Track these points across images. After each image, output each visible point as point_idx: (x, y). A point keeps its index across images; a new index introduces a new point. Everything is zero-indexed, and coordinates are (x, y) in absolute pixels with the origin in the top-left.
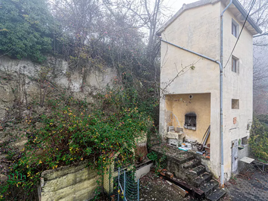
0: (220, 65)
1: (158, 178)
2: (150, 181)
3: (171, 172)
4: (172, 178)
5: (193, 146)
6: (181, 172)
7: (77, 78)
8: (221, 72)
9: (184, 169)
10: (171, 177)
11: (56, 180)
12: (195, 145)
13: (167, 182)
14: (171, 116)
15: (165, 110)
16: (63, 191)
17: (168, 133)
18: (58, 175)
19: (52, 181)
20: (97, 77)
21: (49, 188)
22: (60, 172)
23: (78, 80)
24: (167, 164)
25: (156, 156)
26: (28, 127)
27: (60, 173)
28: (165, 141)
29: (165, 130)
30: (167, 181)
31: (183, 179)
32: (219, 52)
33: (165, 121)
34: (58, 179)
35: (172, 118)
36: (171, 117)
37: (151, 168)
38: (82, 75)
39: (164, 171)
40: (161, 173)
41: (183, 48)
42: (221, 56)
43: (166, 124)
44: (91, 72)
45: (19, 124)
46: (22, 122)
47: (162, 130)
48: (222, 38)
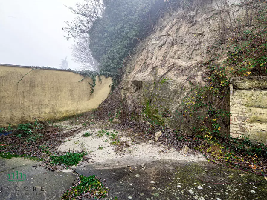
11: (249, 92)
16: (263, 112)
18: (252, 85)
19: (244, 91)
21: (240, 100)
22: (257, 82)
26: (231, 47)
27: (255, 83)
34: (252, 91)
45: (222, 45)
46: (226, 43)
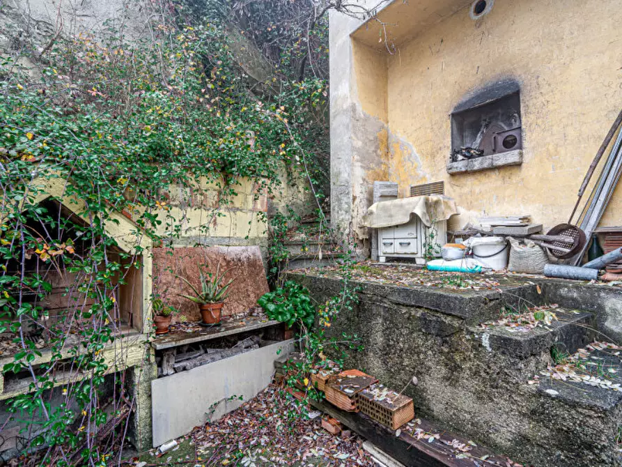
1: (312, 422)
2: (257, 445)
3: (396, 389)
4: (403, 427)
5: (515, 245)
6: (474, 384)
9: (503, 360)
10: (398, 419)
12: (528, 236)
13: (367, 457)
14: (383, 145)
15: (353, 109)
17: (373, 208)
24: (365, 340)
25: (303, 301)
28: (358, 251)
29: (354, 198)
30: (367, 446)
31: (503, 438)
33: (356, 157)
35: (387, 154)
36: (382, 147)
37: (277, 366)
39: (346, 379)
40: (330, 395)
43: (359, 172)
47: (345, 199)
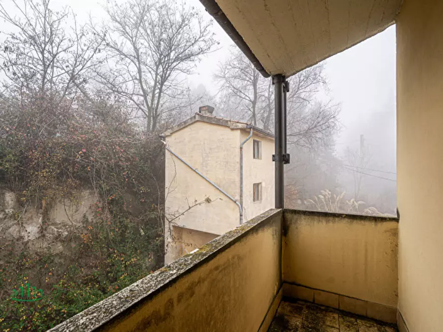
0: (239, 207)
7: (33, 217)
8: (241, 215)
14: (181, 251)
20: (67, 208)
23: (35, 220)
32: (238, 191)
38: (41, 211)
41: (196, 171)
42: (241, 196)
44: (57, 201)
48: (241, 174)
